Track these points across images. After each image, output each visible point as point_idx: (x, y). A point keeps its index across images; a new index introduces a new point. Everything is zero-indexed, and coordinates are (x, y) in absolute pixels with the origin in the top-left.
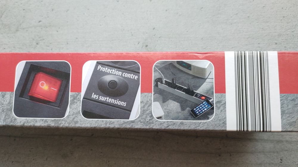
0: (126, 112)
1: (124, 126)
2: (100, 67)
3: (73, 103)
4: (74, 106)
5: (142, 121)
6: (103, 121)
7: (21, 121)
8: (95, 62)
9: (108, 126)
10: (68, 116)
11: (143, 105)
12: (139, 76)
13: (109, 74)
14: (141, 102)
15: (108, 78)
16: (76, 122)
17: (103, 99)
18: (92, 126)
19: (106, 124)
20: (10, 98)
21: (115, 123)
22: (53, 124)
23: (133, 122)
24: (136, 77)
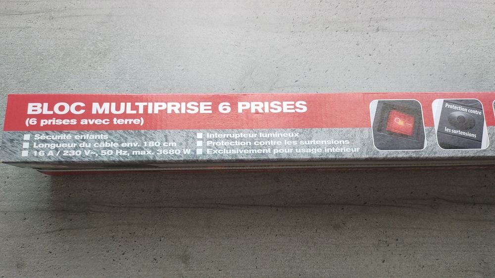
0: (477, 143)
1: (478, 155)
2: (447, 105)
3: (429, 136)
4: (431, 139)
5: (492, 149)
6: (459, 151)
7: (383, 154)
8: (442, 100)
9: (464, 155)
10: (427, 148)
11: (490, 136)
12: (482, 112)
13: (457, 110)
14: (488, 134)
15: (456, 114)
16: (435, 153)
17: (455, 132)
18: (450, 156)
19: (462, 153)
20: (368, 133)
21: (470, 152)
22: (414, 155)
23: (485, 151)
24: (480, 113)
